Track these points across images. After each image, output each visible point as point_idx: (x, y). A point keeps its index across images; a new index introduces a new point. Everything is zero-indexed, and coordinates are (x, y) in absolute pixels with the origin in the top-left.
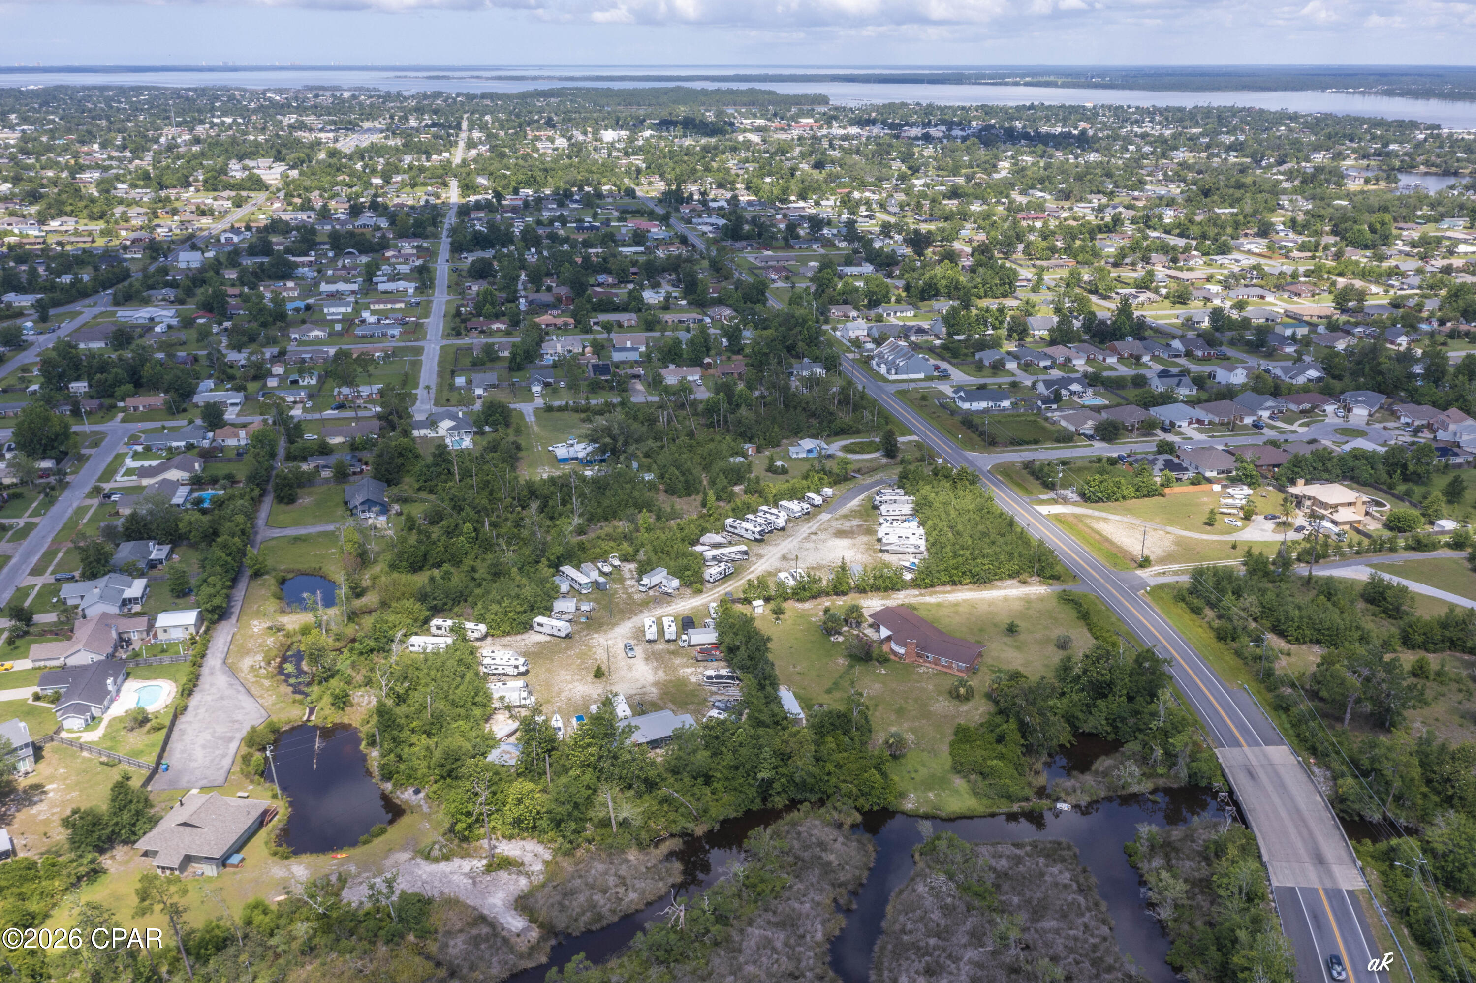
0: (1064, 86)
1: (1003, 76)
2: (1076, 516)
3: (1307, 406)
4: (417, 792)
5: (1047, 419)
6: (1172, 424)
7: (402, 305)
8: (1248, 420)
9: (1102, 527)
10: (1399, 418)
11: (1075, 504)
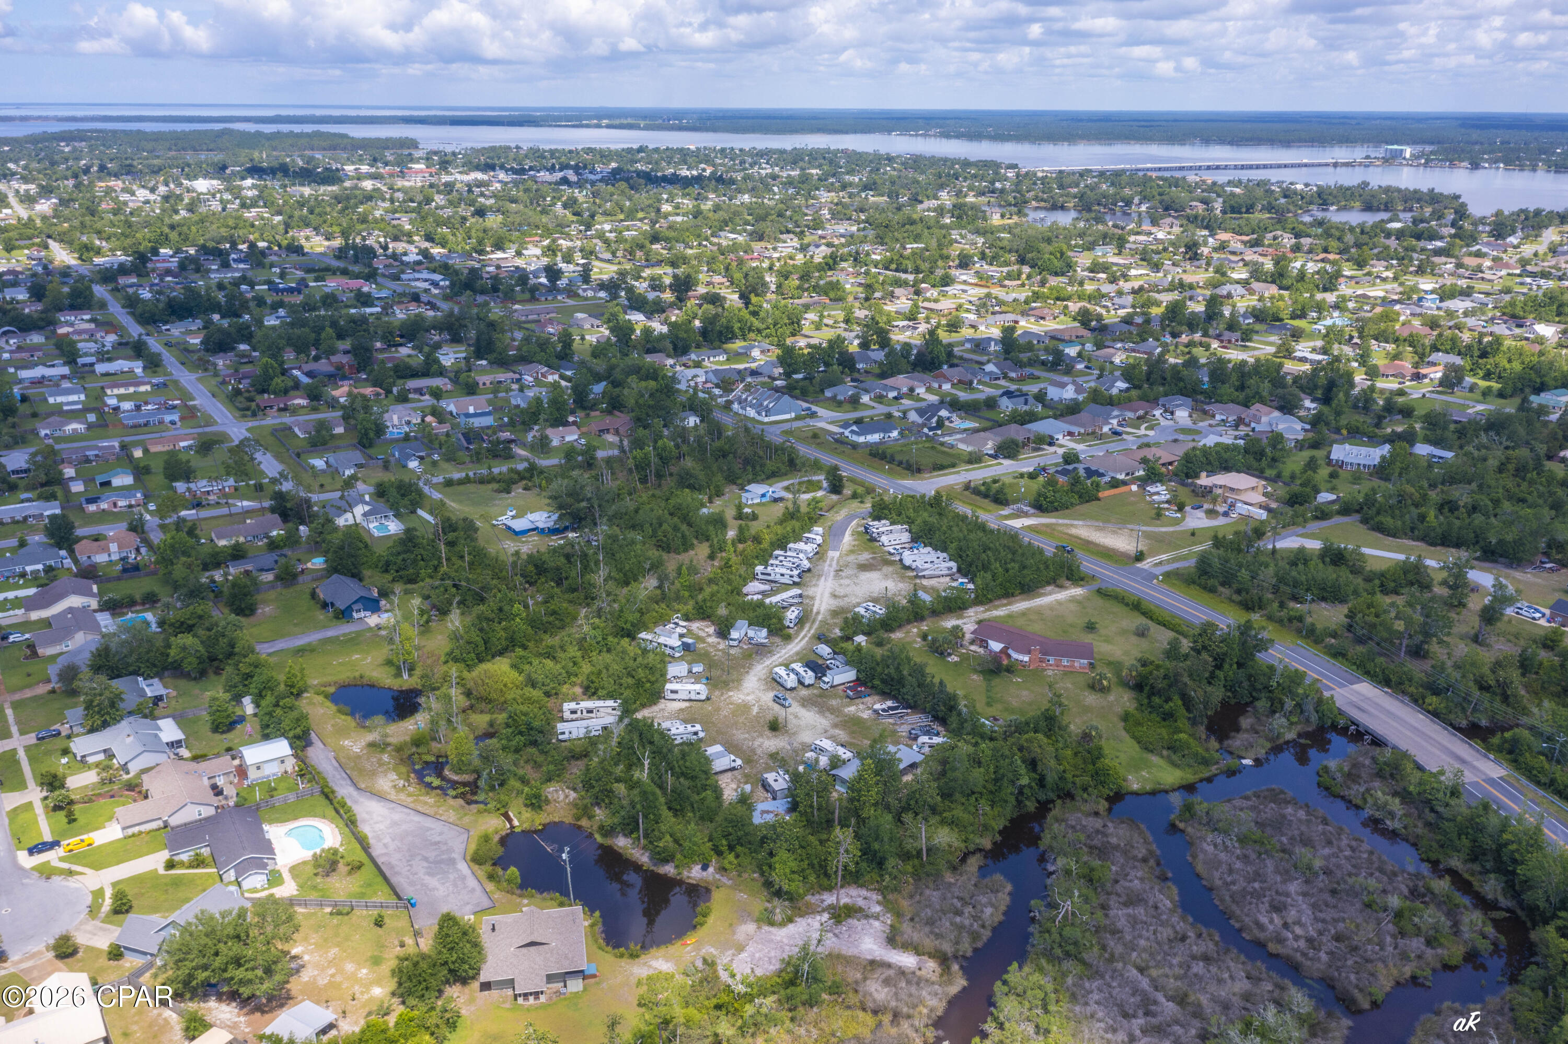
0: (647, 128)
1: (579, 118)
2: (1047, 525)
3: (1141, 412)
4: (705, 868)
5: (942, 444)
6: (1051, 437)
7: (148, 388)
8: (1106, 429)
9: (1073, 531)
10: (1213, 416)
11: (1033, 515)
